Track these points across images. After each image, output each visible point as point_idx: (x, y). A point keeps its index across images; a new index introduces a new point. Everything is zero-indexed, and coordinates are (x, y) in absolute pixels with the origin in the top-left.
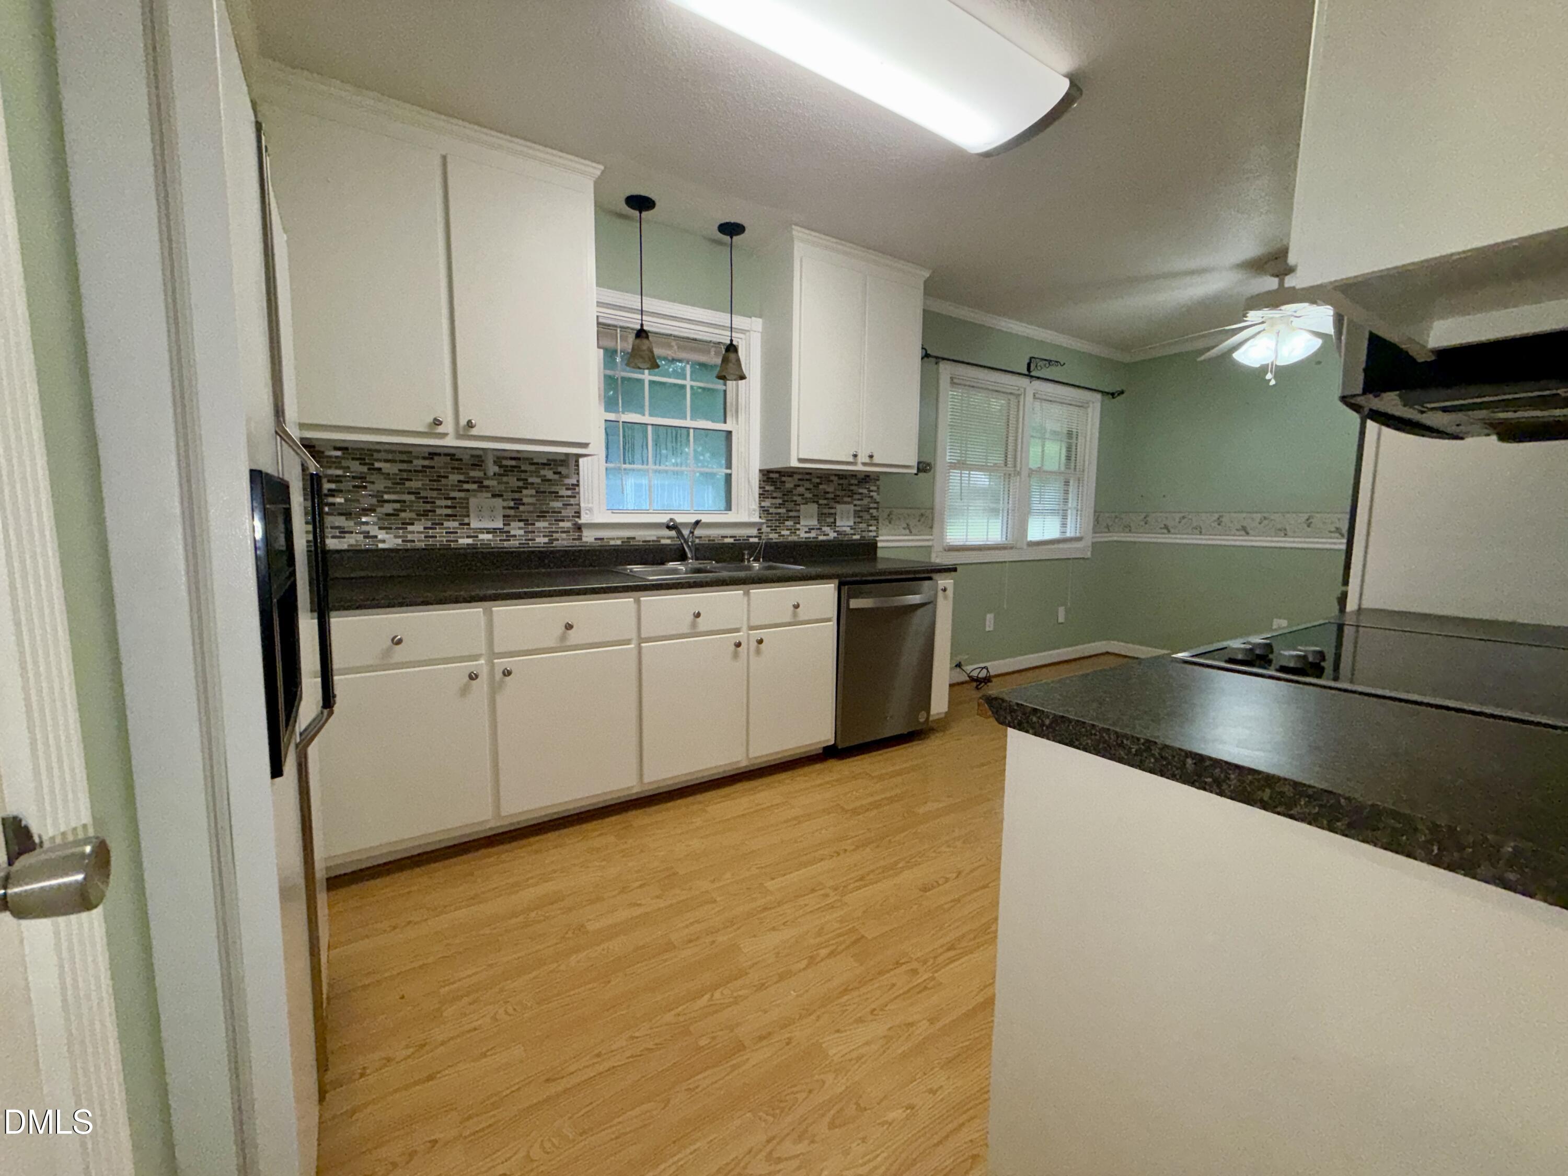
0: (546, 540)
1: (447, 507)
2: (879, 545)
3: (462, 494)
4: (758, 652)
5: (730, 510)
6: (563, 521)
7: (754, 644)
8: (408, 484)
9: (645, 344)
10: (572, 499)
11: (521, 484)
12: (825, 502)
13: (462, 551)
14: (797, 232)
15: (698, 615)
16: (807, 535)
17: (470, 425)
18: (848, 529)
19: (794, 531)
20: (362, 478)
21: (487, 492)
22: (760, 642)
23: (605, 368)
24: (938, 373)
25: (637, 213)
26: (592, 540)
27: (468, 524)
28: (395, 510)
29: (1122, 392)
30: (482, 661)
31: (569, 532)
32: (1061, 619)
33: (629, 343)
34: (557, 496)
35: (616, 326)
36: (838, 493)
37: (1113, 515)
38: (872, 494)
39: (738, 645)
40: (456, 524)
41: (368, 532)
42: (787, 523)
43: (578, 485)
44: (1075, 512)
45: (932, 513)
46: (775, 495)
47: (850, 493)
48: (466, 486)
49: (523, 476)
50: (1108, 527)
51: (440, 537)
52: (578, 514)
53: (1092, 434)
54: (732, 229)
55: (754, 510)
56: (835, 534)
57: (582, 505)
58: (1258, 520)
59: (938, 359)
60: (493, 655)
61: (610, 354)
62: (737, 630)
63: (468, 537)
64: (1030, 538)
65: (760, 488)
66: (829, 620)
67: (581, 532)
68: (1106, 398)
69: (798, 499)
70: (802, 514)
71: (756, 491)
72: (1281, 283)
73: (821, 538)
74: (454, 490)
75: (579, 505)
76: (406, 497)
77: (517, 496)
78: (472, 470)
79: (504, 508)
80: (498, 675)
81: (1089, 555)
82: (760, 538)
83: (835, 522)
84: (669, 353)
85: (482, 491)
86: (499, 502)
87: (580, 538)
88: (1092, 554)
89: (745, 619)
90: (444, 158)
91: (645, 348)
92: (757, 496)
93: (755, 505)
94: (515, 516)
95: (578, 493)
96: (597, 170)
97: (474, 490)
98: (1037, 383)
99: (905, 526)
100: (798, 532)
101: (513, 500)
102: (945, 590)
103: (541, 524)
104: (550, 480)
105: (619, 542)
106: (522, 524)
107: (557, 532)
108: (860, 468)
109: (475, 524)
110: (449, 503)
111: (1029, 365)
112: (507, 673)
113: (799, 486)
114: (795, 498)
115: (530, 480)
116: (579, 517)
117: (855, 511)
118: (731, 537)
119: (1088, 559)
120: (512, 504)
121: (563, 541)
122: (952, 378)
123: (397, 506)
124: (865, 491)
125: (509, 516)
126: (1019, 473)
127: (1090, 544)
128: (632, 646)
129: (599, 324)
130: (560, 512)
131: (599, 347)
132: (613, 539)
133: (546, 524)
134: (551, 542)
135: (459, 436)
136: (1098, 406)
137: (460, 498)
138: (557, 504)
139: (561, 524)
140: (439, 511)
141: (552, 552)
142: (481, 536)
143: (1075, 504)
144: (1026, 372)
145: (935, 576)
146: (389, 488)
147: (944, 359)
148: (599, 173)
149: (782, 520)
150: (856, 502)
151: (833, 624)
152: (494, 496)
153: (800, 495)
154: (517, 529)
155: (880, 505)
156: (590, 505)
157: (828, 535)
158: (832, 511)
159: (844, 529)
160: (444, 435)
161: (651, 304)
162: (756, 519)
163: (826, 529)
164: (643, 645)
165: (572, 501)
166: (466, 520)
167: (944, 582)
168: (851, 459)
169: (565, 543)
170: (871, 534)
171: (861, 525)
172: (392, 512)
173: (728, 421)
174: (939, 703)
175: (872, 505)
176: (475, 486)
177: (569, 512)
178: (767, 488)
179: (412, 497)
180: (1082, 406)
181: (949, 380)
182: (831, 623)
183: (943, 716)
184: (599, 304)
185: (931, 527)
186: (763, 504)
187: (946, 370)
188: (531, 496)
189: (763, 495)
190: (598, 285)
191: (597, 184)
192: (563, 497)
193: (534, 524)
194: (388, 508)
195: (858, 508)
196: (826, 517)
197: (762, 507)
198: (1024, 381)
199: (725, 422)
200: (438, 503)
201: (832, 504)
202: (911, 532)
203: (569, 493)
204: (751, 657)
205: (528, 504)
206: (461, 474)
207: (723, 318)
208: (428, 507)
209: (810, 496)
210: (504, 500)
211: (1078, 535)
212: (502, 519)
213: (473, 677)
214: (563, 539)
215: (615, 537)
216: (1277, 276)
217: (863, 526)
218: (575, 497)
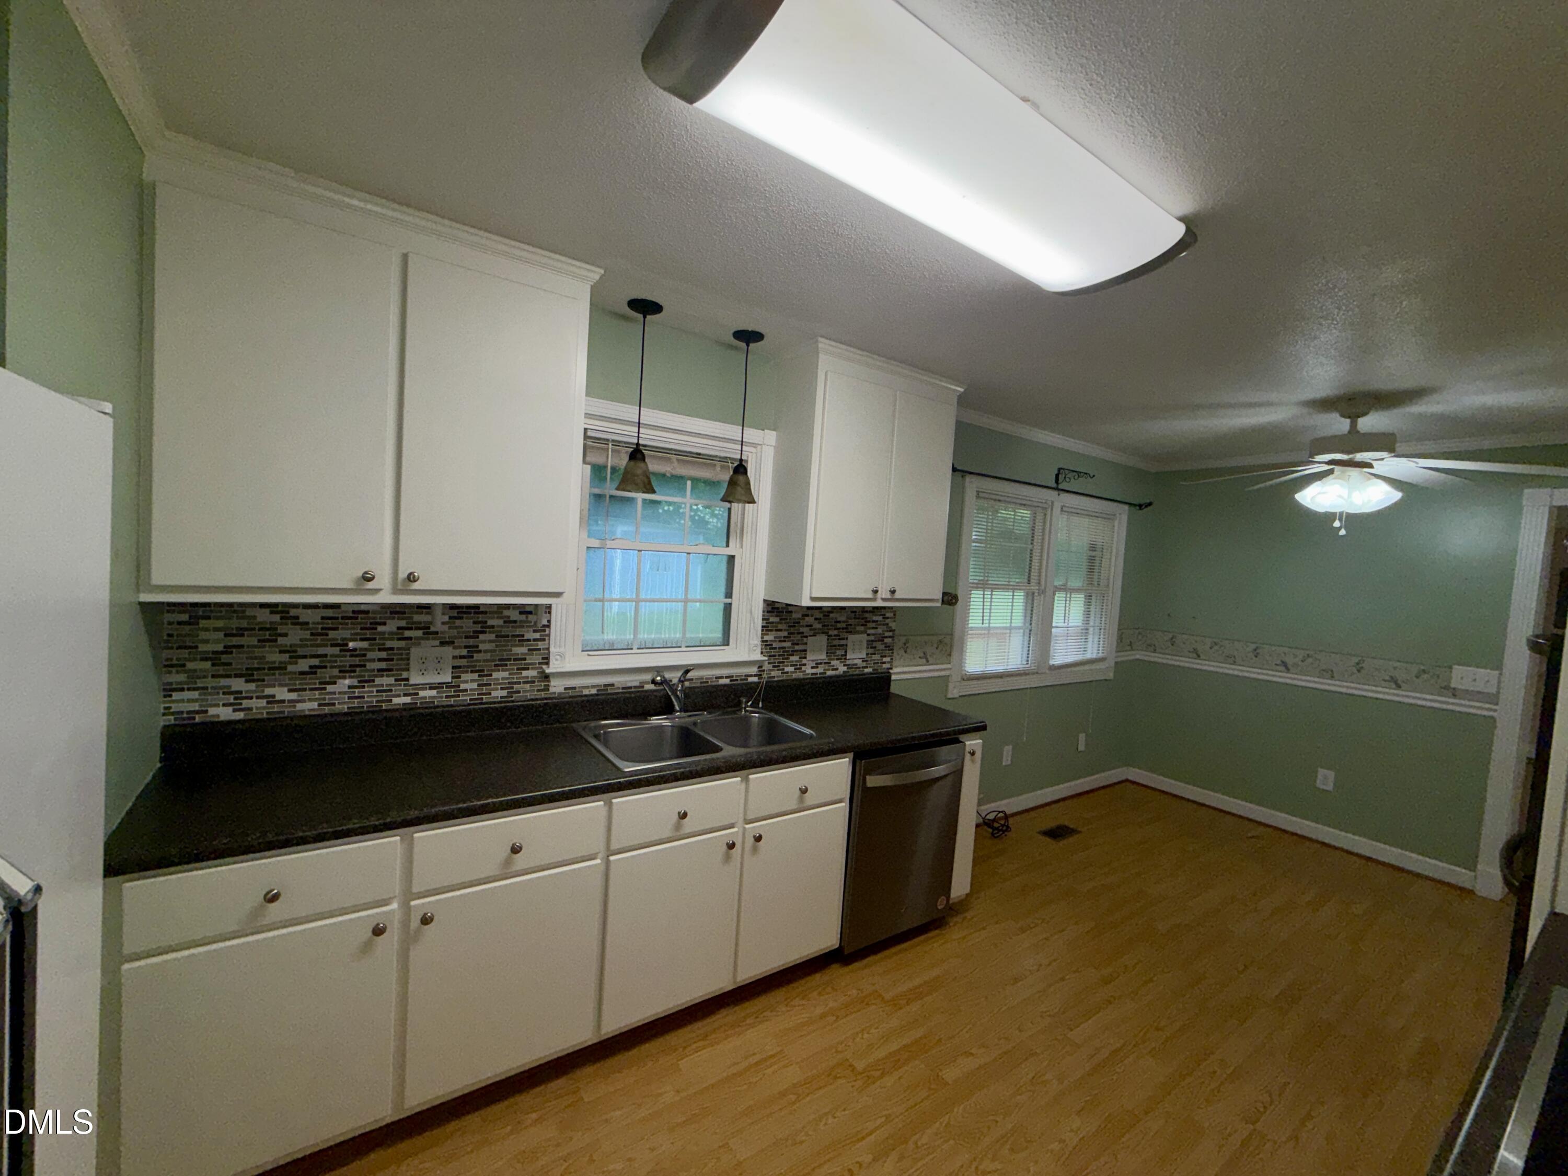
0: (504, 693)
1: (380, 660)
2: (893, 677)
3: (402, 644)
4: (755, 850)
5: (728, 645)
6: (528, 669)
7: (750, 841)
8: (332, 634)
9: (639, 468)
10: (540, 643)
11: (478, 627)
12: (836, 632)
13: (397, 714)
14: (823, 344)
15: (683, 816)
16: (814, 671)
17: (411, 578)
18: (859, 662)
19: (799, 667)
20: (272, 628)
21: (434, 639)
22: (758, 839)
23: (591, 487)
24: (964, 488)
25: (641, 316)
26: (561, 690)
27: (407, 680)
28: (311, 667)
29: (1150, 504)
30: (394, 906)
31: (534, 682)
32: (1081, 747)
33: (623, 461)
34: (522, 640)
35: (608, 440)
36: (850, 622)
37: (1137, 631)
38: (887, 621)
39: (731, 846)
40: (391, 680)
41: (274, 696)
42: (792, 658)
43: (549, 626)
44: (1097, 630)
45: (952, 639)
46: (780, 627)
47: (863, 622)
48: (407, 633)
49: (481, 617)
50: (1131, 644)
51: (370, 697)
52: (546, 660)
53: (1117, 549)
54: (748, 337)
55: (756, 646)
56: (845, 669)
57: (552, 649)
58: (1301, 657)
59: (964, 473)
60: (408, 895)
61: (598, 471)
62: (732, 826)
63: (405, 695)
64: (1051, 662)
65: (763, 619)
66: (840, 801)
67: (549, 681)
68: (1133, 508)
69: (805, 630)
70: (809, 648)
71: (759, 623)
72: (1354, 425)
73: (829, 673)
74: (392, 639)
75: (548, 649)
76: (330, 651)
77: (471, 642)
78: (417, 613)
79: (454, 657)
80: (415, 922)
81: (1111, 675)
82: (759, 676)
83: (846, 655)
84: (669, 469)
85: (428, 639)
86: (448, 651)
87: (547, 688)
88: (1115, 676)
89: (742, 810)
90: (405, 257)
91: (639, 472)
92: (760, 629)
93: (757, 641)
94: (468, 667)
95: (549, 635)
96: (596, 274)
97: (417, 638)
98: (1064, 496)
99: (922, 655)
100: (804, 668)
101: (466, 647)
102: (973, 754)
103: (499, 675)
104: (515, 622)
105: (594, 691)
106: (475, 676)
107: (519, 683)
108: (879, 603)
109: (415, 679)
110: (384, 655)
111: (1057, 476)
112: (426, 920)
113: (807, 615)
114: (802, 630)
115: (490, 622)
116: (547, 664)
117: (868, 641)
118: (727, 677)
119: (1110, 680)
120: (464, 652)
121: (527, 692)
122: (978, 492)
123: (316, 662)
124: (880, 618)
125: (460, 667)
126: (1044, 592)
127: (1113, 664)
128: (598, 861)
129: (586, 437)
130: (525, 659)
131: (585, 462)
132: (587, 687)
133: (505, 674)
134: (510, 694)
135: (396, 591)
136: (1125, 518)
137: (399, 649)
138: (521, 650)
139: (525, 673)
140: (370, 666)
141: (510, 709)
142: (422, 694)
143: (1098, 621)
144: (1054, 485)
145: (962, 738)
146: (306, 640)
147: (971, 473)
148: (597, 277)
149: (786, 654)
150: (869, 631)
151: (845, 805)
152: (443, 644)
153: (807, 626)
154: (469, 683)
155: (897, 632)
156: (562, 650)
157: (837, 669)
158: (842, 642)
159: (856, 661)
160: (377, 591)
161: (650, 416)
162: (757, 656)
163: (835, 663)
164: (612, 858)
165: (541, 645)
166: (405, 675)
167: (973, 743)
168: (870, 595)
169: (529, 696)
170: (885, 666)
171: (874, 657)
172: (307, 669)
173: (730, 544)
174: (960, 885)
175: (887, 634)
176: (419, 633)
177: (536, 659)
178: (771, 620)
179: (336, 650)
180: (1109, 517)
181: (975, 494)
182: (843, 804)
183: (963, 897)
184: (588, 416)
185: (950, 655)
186: (766, 638)
187: (972, 485)
188: (490, 641)
189: (766, 629)
190: (588, 394)
191: (594, 290)
192: (529, 640)
193: (491, 675)
194: (303, 665)
195: (872, 638)
196: (836, 649)
197: (763, 641)
198: (1051, 495)
199: (728, 546)
200: (370, 655)
201: (843, 635)
202: (928, 661)
203: (537, 636)
204: (745, 856)
205: (486, 651)
206: (403, 619)
207: (733, 431)
208: (357, 661)
209: (819, 626)
210: (455, 648)
211: (1100, 655)
212: (451, 670)
213: (378, 931)
214: (525, 691)
215: (589, 686)
216: (1349, 417)
217: (877, 657)
218: (544, 640)
